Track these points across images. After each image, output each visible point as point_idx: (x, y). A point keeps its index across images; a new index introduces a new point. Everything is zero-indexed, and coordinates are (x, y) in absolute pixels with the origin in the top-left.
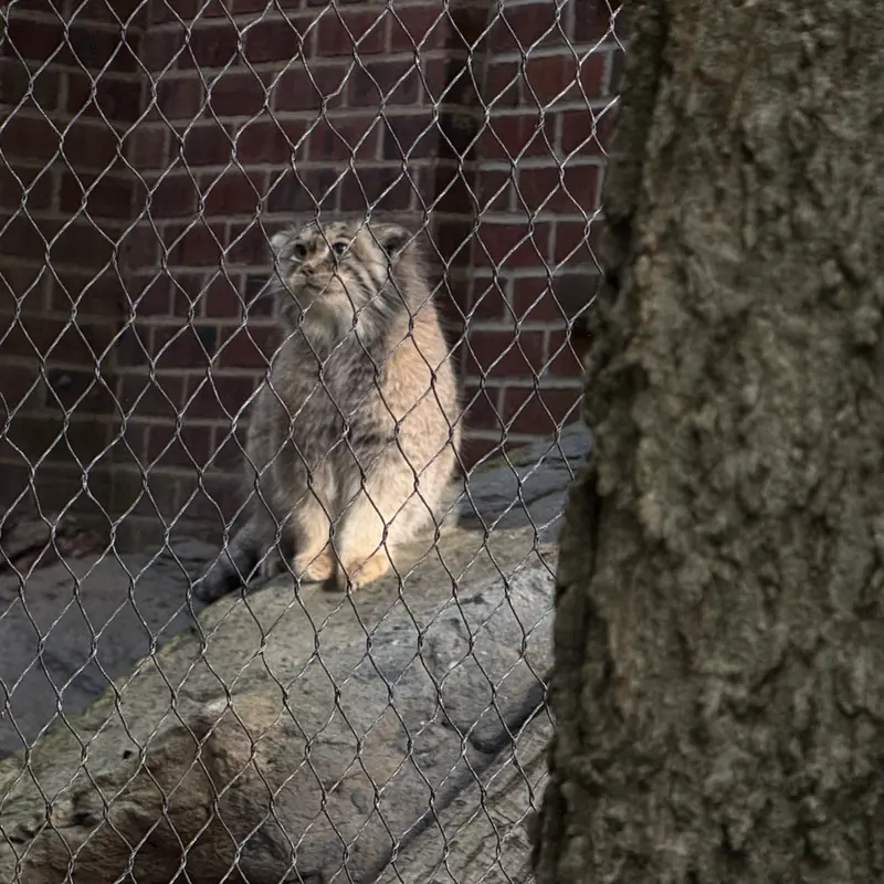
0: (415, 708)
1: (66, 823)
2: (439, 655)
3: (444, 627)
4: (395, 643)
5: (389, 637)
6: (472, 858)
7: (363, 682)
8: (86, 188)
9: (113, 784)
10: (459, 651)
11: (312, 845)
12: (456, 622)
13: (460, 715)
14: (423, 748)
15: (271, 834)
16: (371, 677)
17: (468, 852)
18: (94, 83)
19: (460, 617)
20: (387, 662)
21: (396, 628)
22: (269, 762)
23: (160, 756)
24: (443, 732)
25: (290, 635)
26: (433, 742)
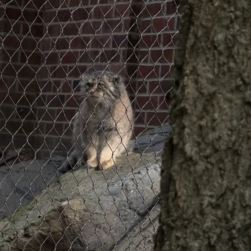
0: (121, 203)
1: (22, 236)
2: (128, 189)
3: (129, 181)
4: (116, 185)
5: (114, 183)
6: (137, 246)
7: (107, 196)
8: (28, 57)
9: (36, 225)
10: (134, 187)
11: (92, 243)
12: (133, 179)
13: (134, 206)
14: (124, 215)
15: (81, 240)
16: (109, 195)
17: (136, 245)
18: (30, 27)
19: (134, 178)
20: (113, 190)
21: (116, 181)
22: (80, 219)
23: (49, 217)
24: (129, 210)
25: (86, 183)
26: (126, 213)
